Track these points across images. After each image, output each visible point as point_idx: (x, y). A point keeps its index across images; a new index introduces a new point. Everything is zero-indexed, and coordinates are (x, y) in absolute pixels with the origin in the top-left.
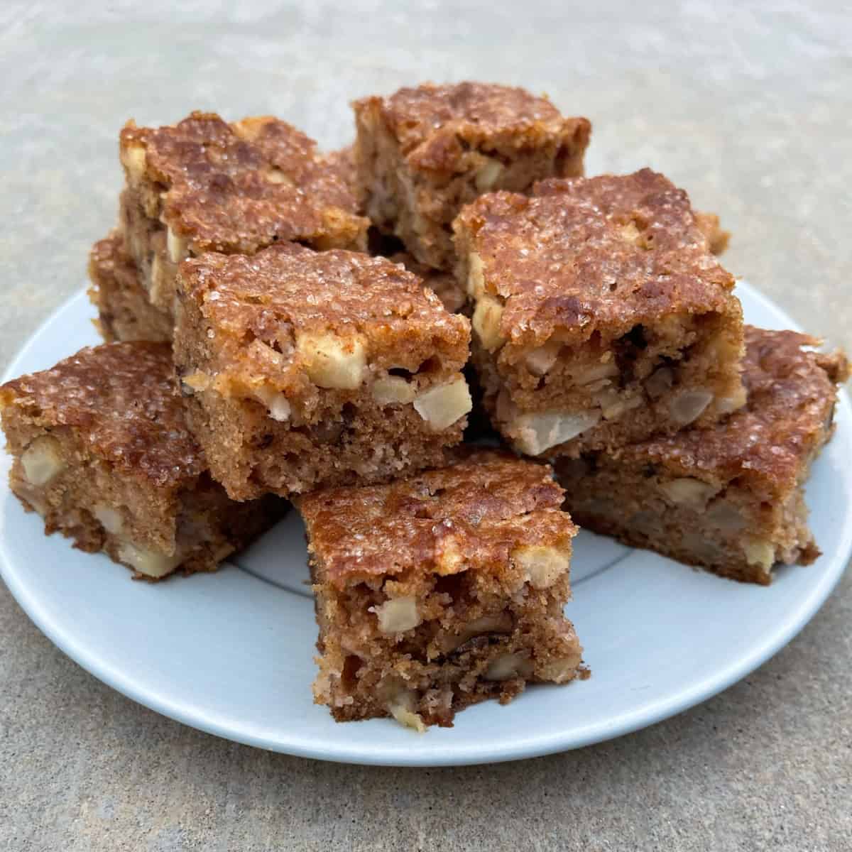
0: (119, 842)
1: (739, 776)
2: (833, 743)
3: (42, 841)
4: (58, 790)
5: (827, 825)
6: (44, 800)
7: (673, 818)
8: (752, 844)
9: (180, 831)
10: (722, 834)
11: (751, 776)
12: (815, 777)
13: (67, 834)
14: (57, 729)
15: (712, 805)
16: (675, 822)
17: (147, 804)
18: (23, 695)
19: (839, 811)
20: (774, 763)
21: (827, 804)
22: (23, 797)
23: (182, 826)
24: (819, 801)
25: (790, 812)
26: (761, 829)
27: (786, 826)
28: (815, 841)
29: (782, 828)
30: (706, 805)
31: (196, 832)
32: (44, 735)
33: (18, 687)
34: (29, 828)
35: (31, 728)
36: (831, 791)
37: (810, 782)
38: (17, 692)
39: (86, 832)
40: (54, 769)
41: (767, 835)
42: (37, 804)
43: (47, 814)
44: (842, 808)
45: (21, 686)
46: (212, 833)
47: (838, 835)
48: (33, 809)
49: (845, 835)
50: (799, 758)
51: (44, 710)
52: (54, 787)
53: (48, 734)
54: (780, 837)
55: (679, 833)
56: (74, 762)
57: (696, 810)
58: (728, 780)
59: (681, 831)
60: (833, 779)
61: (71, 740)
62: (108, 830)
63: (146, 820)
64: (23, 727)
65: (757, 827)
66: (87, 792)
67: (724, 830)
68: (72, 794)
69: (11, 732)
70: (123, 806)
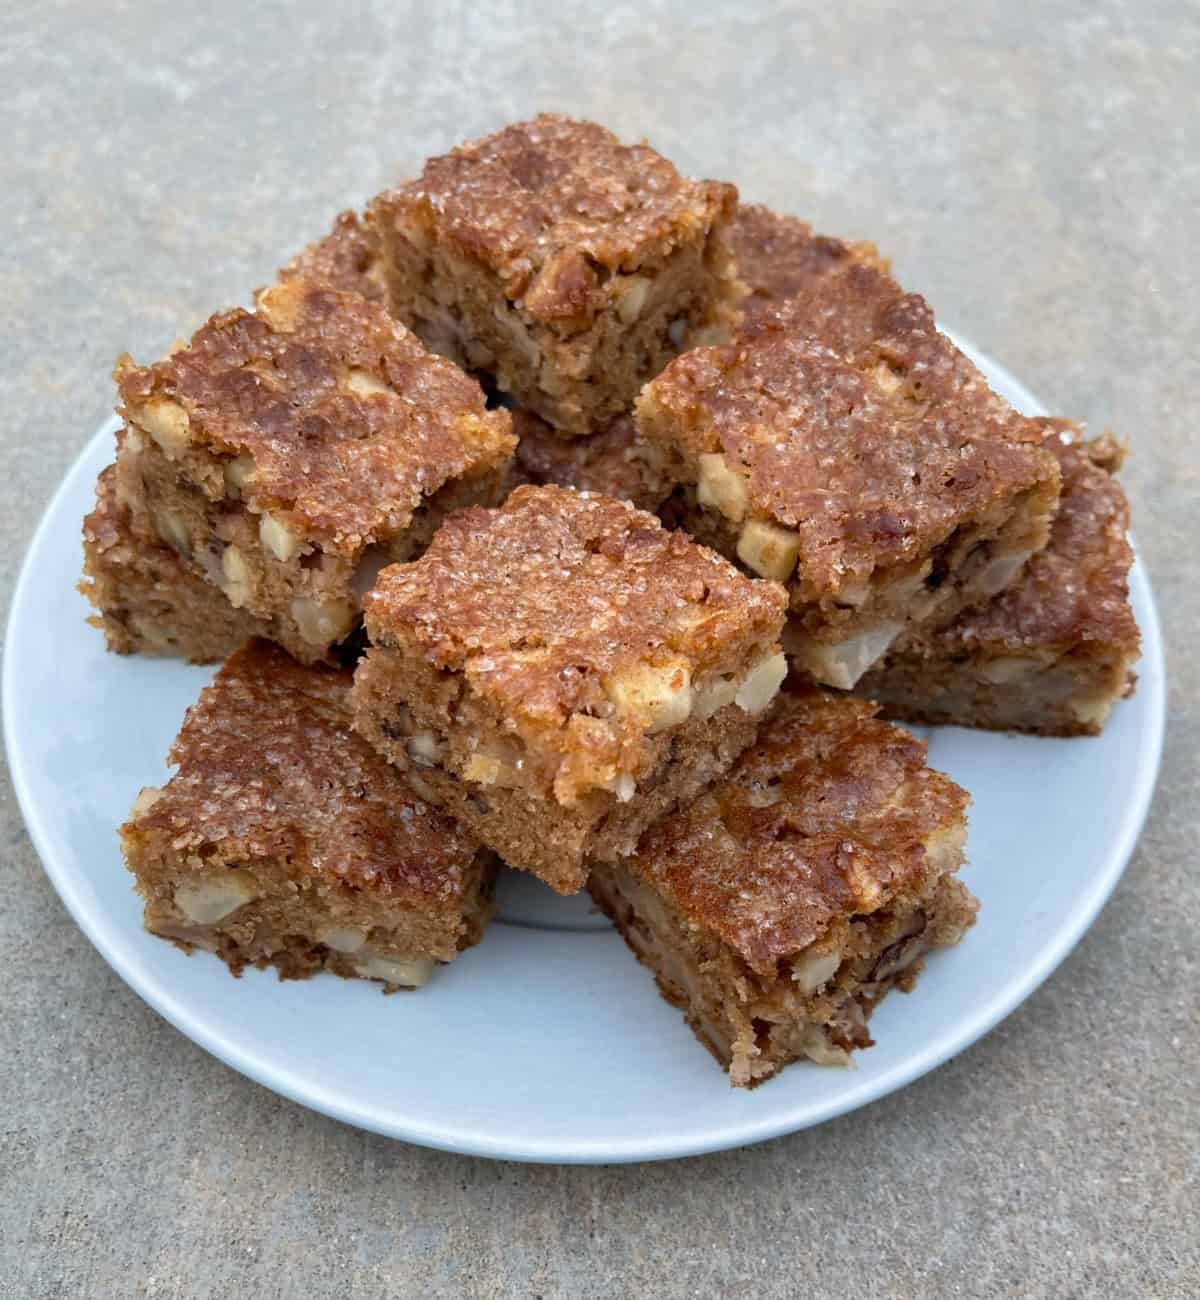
0: (239, 1209)
1: (974, 1125)
2: (1090, 1081)
3: (148, 1208)
4: (161, 1141)
5: (1070, 1189)
6: (146, 1154)
7: (892, 1180)
8: (981, 1214)
9: (311, 1195)
10: (947, 1200)
11: (988, 1124)
12: (1064, 1126)
13: (177, 1198)
14: (153, 1059)
15: (938, 1164)
16: (892, 1185)
17: (268, 1159)
18: (106, 1012)
19: (1087, 1173)
20: (1018, 1108)
21: (1075, 1162)
22: (119, 1150)
23: (312, 1188)
24: (1064, 1157)
25: (1030, 1172)
26: (994, 1194)
27: (1023, 1190)
28: (1055, 1210)
29: (1018, 1193)
30: (932, 1163)
31: (329, 1197)
32: (137, 1068)
33: (99, 1001)
34: (130, 1193)
35: (119, 1058)
36: (1081, 1145)
37: (1057, 1134)
38: (98, 1008)
39: (199, 1196)
40: (154, 1115)
41: (1000, 1201)
42: (138, 1160)
43: (151, 1171)
44: (1091, 1167)
45: (103, 1000)
46: (348, 1197)
47: (1083, 1204)
48: (133, 1166)
49: (1090, 1203)
50: (1047, 1101)
51: (133, 1033)
52: (156, 1138)
53: (142, 1066)
54: (1015, 1206)
55: (896, 1199)
56: (177, 1106)
57: (919, 1168)
58: (961, 1130)
59: (900, 1196)
60: (1084, 1130)
61: (171, 1075)
62: (224, 1194)
63: (268, 1183)
64: (110, 1056)
65: (988, 1191)
66: (196, 1144)
67: (951, 1195)
68: (178, 1148)
69: (97, 1064)
70: (240, 1163)
